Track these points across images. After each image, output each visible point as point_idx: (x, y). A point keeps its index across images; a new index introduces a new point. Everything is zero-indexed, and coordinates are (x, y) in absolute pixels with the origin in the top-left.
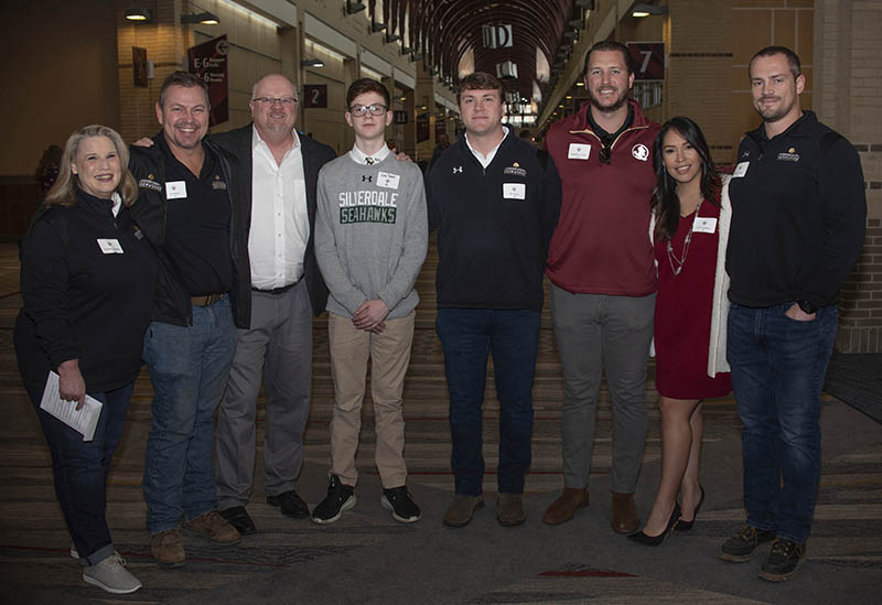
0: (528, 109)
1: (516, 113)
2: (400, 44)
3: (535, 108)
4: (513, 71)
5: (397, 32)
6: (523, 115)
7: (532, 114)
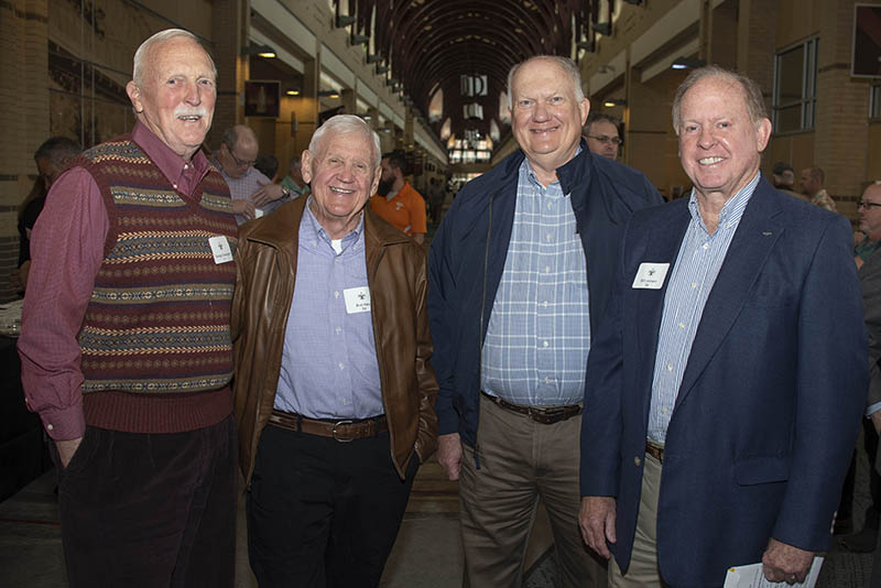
0: (482, 145)
1: (471, 148)
2: (365, 50)
3: (490, 145)
4: (479, 112)
5: (363, 33)
6: (476, 151)
7: (486, 150)
